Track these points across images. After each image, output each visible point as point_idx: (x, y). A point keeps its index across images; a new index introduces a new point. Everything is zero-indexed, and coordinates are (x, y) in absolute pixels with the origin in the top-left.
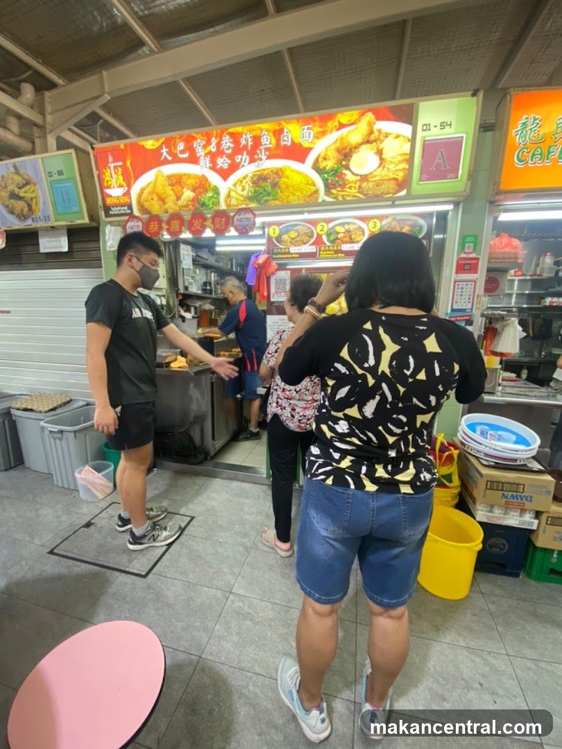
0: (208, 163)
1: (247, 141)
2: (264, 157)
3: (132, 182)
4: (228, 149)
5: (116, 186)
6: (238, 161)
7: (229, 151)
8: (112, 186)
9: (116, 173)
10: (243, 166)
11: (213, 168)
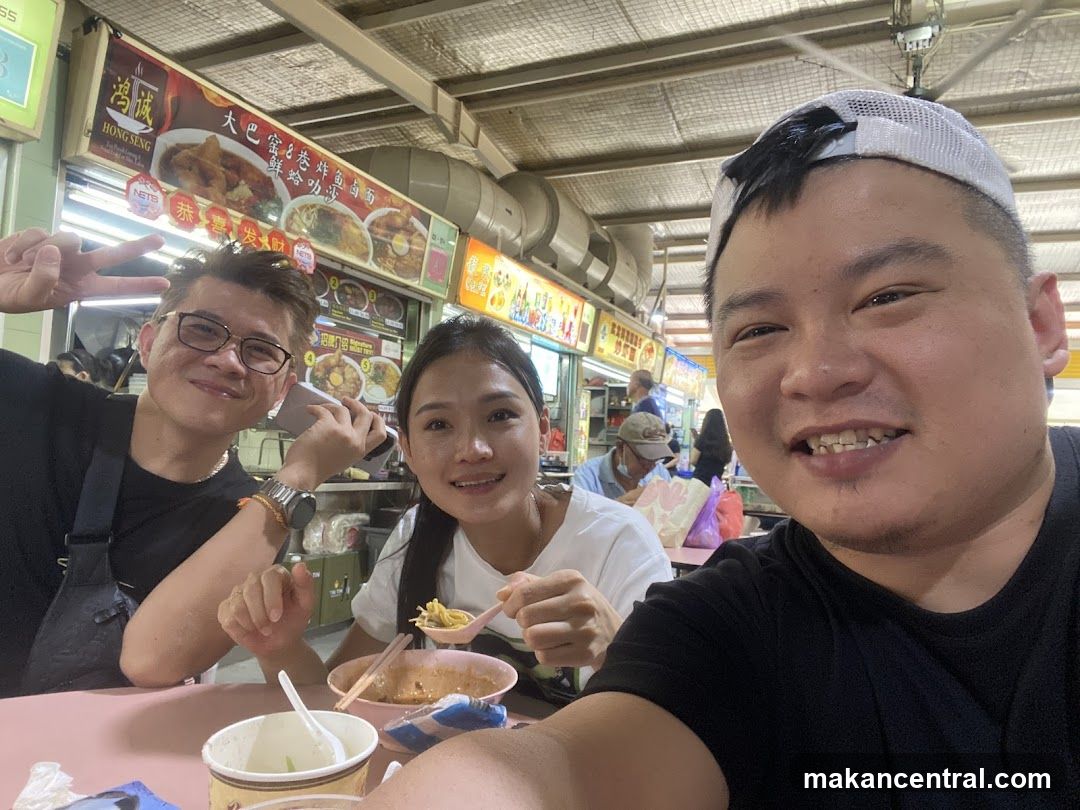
0: (279, 167)
1: (322, 168)
2: (334, 197)
3: (166, 127)
4: (304, 166)
5: (131, 113)
6: (311, 185)
7: (305, 169)
8: (124, 111)
9: (140, 97)
10: (314, 193)
11: (283, 176)
